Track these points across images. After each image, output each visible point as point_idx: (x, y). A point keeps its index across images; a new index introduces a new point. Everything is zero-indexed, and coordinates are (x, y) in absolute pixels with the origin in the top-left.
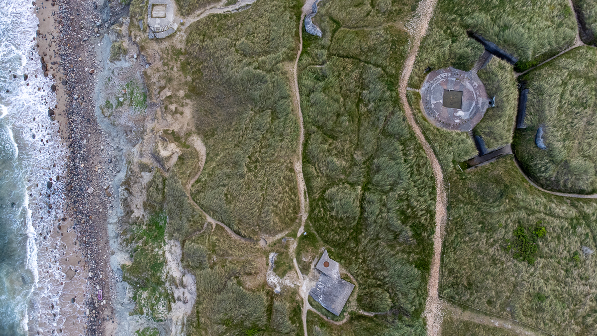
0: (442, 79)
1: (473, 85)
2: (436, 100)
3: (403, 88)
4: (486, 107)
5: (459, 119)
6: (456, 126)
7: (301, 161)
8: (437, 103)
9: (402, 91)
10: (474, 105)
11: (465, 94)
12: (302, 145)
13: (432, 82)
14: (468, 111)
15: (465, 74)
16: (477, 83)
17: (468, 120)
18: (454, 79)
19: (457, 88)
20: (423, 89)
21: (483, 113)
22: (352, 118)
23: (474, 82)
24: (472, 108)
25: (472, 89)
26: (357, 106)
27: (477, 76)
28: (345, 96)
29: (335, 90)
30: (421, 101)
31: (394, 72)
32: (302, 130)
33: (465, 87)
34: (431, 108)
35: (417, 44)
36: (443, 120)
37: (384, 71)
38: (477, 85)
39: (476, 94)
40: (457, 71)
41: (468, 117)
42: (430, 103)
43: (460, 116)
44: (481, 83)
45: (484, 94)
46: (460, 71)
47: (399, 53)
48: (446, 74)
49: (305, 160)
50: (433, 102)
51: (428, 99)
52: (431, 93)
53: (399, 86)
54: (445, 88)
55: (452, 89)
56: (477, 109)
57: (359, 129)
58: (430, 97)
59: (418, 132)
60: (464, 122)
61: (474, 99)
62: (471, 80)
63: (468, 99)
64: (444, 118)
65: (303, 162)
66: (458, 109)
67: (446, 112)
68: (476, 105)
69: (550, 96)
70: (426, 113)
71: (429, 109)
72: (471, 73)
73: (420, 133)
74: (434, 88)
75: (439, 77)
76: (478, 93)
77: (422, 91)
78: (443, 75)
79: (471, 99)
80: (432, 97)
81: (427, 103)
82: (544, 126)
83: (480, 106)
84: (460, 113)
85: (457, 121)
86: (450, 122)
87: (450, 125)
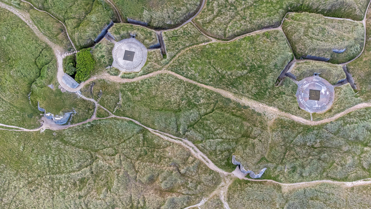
0: (303, 100)
1: (306, 83)
2: (316, 104)
3: (311, 123)
4: (319, 77)
5: (327, 92)
6: (331, 94)
7: (344, 183)
8: (317, 104)
9: (313, 123)
10: (318, 84)
11: (311, 88)
12: (334, 181)
13: (305, 106)
14: (321, 87)
15: (299, 88)
16: (304, 81)
17: (327, 87)
18: (303, 94)
19: (308, 92)
20: (309, 111)
21: (322, 79)
22: (322, 151)
23: (304, 83)
24: (319, 85)
25: (308, 84)
26: (316, 148)
27: (300, 81)
28: (309, 155)
29: (305, 161)
30: (317, 112)
31: (302, 128)
32: (325, 181)
33: (307, 88)
34: (321, 107)
35: (283, 114)
36: (328, 101)
37: (300, 133)
38: (306, 81)
39: (311, 82)
40: (298, 92)
41: (325, 87)
42: (318, 107)
43: (325, 91)
44: (305, 79)
45: (311, 78)
46: (297, 90)
47: (290, 124)
48: (300, 98)
49: (345, 180)
50: (317, 106)
51: (315, 109)
52: (312, 107)
53: (311, 125)
54: (308, 99)
55: (309, 95)
56: (319, 82)
57: (330, 147)
58: (315, 107)
59: (338, 115)
60: (328, 89)
61: (314, 83)
62: (303, 84)
63: (314, 86)
64: (326, 101)
65: (346, 181)
66: (321, 92)
67: (322, 99)
68: (317, 82)
69: (318, 45)
70: (324, 110)
71: (322, 108)
72: (299, 84)
73: (339, 114)
74: (309, 105)
75: (302, 102)
76: (310, 81)
77: (311, 112)
78: (301, 100)
79: (314, 85)
80: (314, 106)
81: (318, 109)
82: (334, 49)
83: (318, 80)
84: (323, 91)
85: (328, 93)
86: (329, 97)
87: (330, 97)
